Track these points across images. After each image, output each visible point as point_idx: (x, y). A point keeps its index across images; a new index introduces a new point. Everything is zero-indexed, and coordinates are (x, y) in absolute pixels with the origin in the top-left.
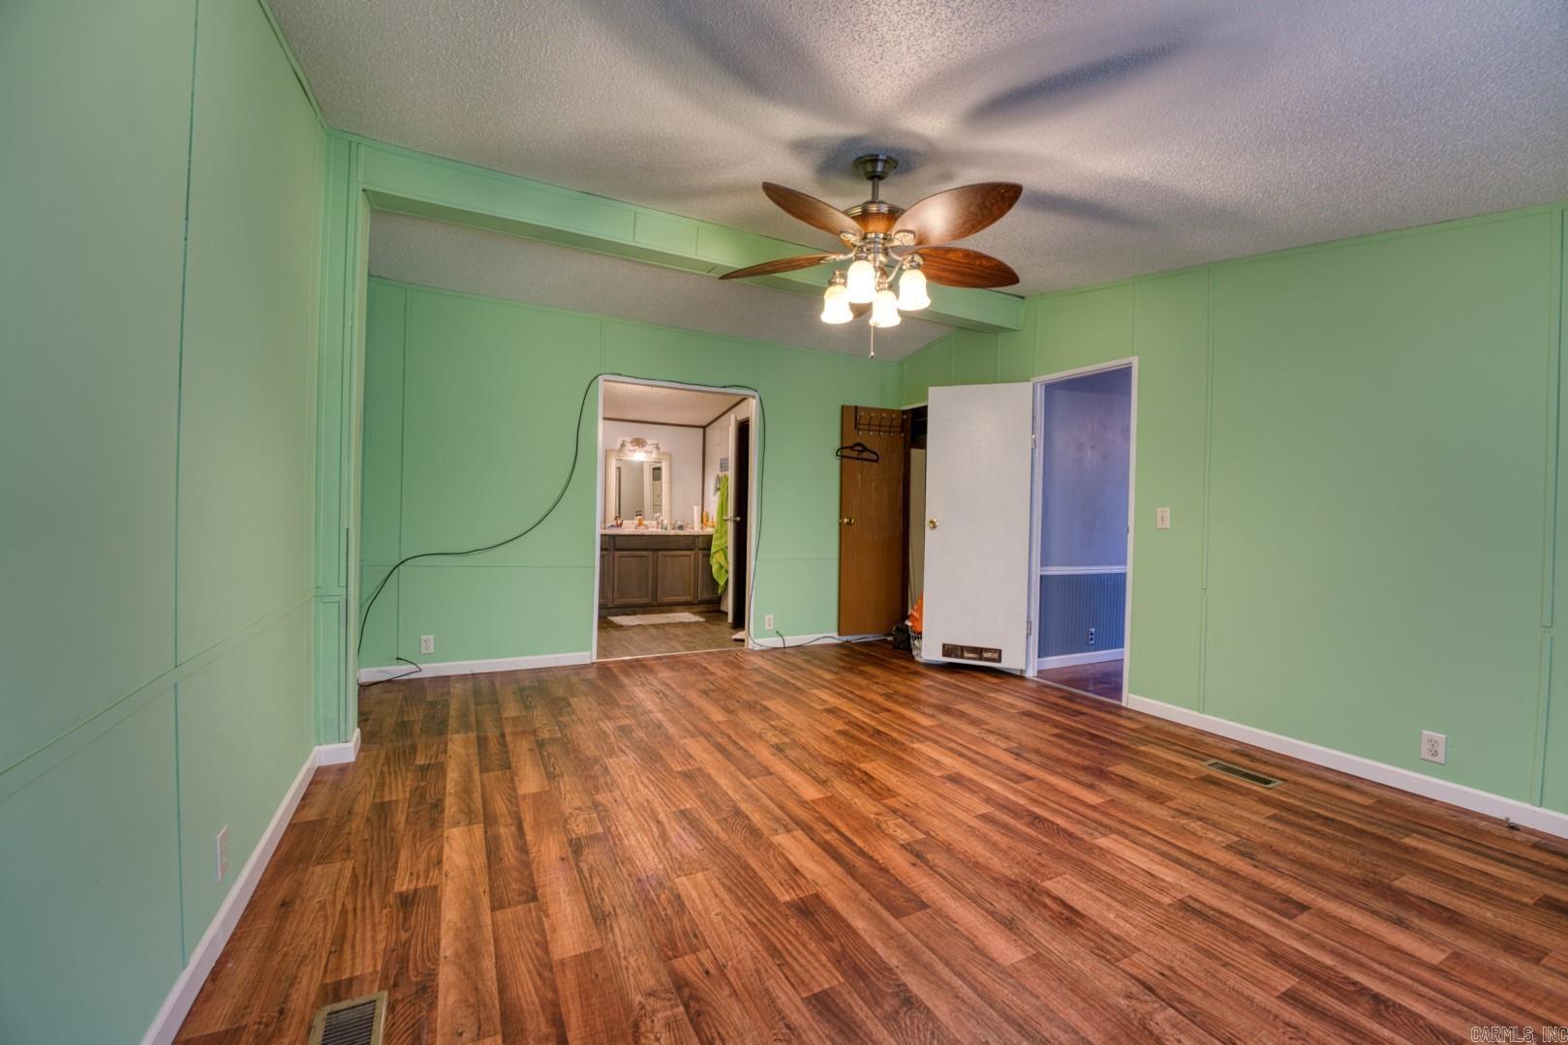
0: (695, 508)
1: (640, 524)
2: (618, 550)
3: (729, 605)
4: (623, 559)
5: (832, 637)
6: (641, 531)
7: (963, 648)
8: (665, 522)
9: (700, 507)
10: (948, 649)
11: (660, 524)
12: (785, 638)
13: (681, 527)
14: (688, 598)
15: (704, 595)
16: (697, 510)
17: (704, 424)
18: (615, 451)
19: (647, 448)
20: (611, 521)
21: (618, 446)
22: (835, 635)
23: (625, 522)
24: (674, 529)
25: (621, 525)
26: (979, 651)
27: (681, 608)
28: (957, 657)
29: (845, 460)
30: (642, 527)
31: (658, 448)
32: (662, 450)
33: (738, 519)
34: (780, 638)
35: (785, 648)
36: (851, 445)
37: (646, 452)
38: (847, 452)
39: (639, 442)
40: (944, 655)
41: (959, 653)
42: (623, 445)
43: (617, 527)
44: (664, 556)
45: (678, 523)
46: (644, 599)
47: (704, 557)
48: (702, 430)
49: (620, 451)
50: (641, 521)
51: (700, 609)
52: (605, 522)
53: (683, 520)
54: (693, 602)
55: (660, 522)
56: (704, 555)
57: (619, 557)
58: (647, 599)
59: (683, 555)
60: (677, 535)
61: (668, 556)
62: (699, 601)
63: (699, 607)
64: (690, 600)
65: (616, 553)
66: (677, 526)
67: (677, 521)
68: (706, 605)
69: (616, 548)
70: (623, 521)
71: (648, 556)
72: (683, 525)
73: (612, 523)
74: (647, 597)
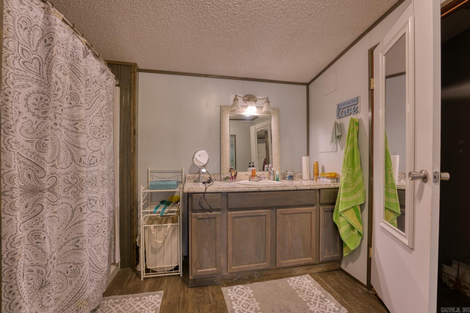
1: (253, 175)
2: (231, 210)
4: (237, 220)
8: (277, 173)
11: (272, 175)
13: (291, 178)
14: (309, 259)
15: (326, 255)
16: (306, 160)
17: (307, 81)
18: (230, 106)
19: (259, 102)
21: (231, 102)
25: (235, 176)
27: (301, 270)
31: (267, 103)
33: (446, 176)
37: (257, 106)
39: (250, 98)
43: (231, 180)
44: (283, 214)
45: (288, 173)
46: (262, 264)
47: (326, 213)
48: (305, 87)
49: (234, 105)
50: (254, 173)
51: (320, 269)
52: (221, 174)
53: (293, 171)
54: (314, 263)
55: (272, 173)
56: (325, 211)
57: (233, 217)
58: (265, 263)
59: (304, 211)
60: (297, 190)
61: (285, 214)
62: (321, 260)
63: (320, 267)
64: (311, 262)
65: (229, 213)
66: (287, 176)
67: (287, 171)
68: (327, 264)
69: (229, 207)
70: (236, 173)
71: (265, 215)
72: (293, 175)
73: (227, 175)
74: (265, 262)
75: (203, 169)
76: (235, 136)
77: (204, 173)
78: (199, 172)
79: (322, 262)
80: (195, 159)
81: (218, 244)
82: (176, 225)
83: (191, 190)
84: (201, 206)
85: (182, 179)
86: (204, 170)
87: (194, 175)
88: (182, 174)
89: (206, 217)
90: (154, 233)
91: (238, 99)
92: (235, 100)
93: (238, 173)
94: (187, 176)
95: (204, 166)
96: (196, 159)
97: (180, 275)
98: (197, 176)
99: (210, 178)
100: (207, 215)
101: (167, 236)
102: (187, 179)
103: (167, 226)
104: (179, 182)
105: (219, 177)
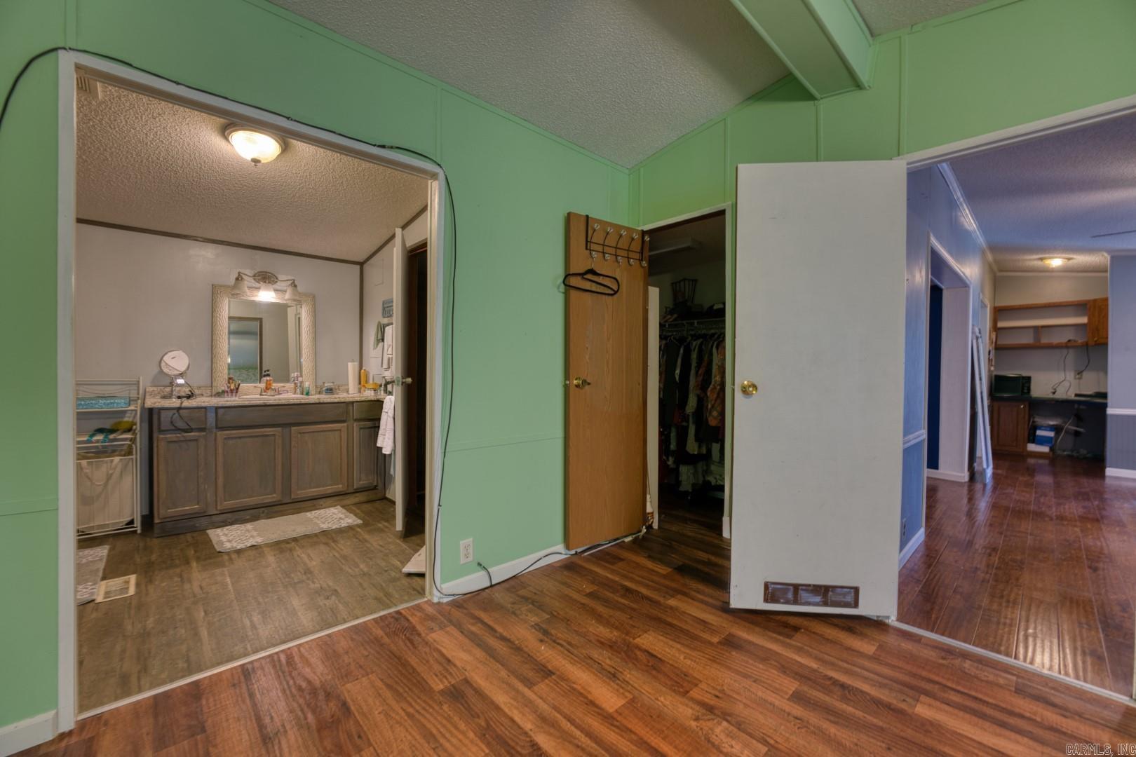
0: (350, 365)
1: (267, 388)
2: (223, 429)
3: (397, 491)
4: (231, 442)
5: (557, 552)
6: (270, 398)
7: (796, 587)
8: (307, 384)
9: (357, 364)
10: (774, 590)
11: (299, 387)
12: (489, 570)
13: (330, 391)
14: (339, 487)
15: (361, 481)
16: (352, 368)
17: (360, 259)
18: (228, 287)
19: (279, 285)
20: (221, 384)
21: (232, 281)
22: (560, 547)
23: (243, 386)
24: (320, 393)
25: (236, 390)
26: (823, 592)
27: (329, 501)
28: (787, 602)
29: (573, 293)
30: (270, 392)
31: (294, 285)
32: (299, 288)
33: (409, 380)
34: (483, 573)
35: (492, 586)
36: (582, 271)
37: (276, 290)
38: (574, 281)
39: (266, 278)
40: (766, 600)
41: (790, 596)
42: (239, 278)
43: (230, 394)
44: (300, 433)
45: (326, 385)
46: (270, 496)
47: (362, 430)
48: (358, 267)
49: (235, 287)
50: (270, 384)
51: (357, 500)
52: (212, 387)
53: (333, 383)
54: (347, 492)
55: (299, 385)
56: (361, 428)
57: (225, 439)
58: (274, 495)
59: (330, 429)
60: (320, 403)
61: (304, 433)
62: (355, 487)
63: (356, 497)
64: (342, 490)
65: (219, 433)
66: (324, 389)
67: (324, 383)
68: (366, 493)
69: (219, 426)
70: (239, 385)
71: (274, 435)
72: (333, 387)
73: (223, 388)
74: (275, 493)
75: (179, 379)
76: (261, 320)
77: (181, 385)
78: (171, 384)
79: (357, 489)
80: (163, 364)
81: (201, 473)
82: (129, 459)
83: (157, 404)
84: (173, 425)
85: (138, 394)
86: (181, 381)
87: (162, 388)
88: (138, 387)
89: (182, 439)
90: (87, 471)
91: (242, 279)
92: (237, 279)
93: (241, 385)
94: (147, 390)
95: (181, 375)
96: (167, 364)
97: (136, 531)
98: (168, 389)
99: (190, 391)
100: (183, 436)
101: (112, 474)
102: (147, 394)
103: (112, 461)
104: (133, 400)
105: (209, 392)
